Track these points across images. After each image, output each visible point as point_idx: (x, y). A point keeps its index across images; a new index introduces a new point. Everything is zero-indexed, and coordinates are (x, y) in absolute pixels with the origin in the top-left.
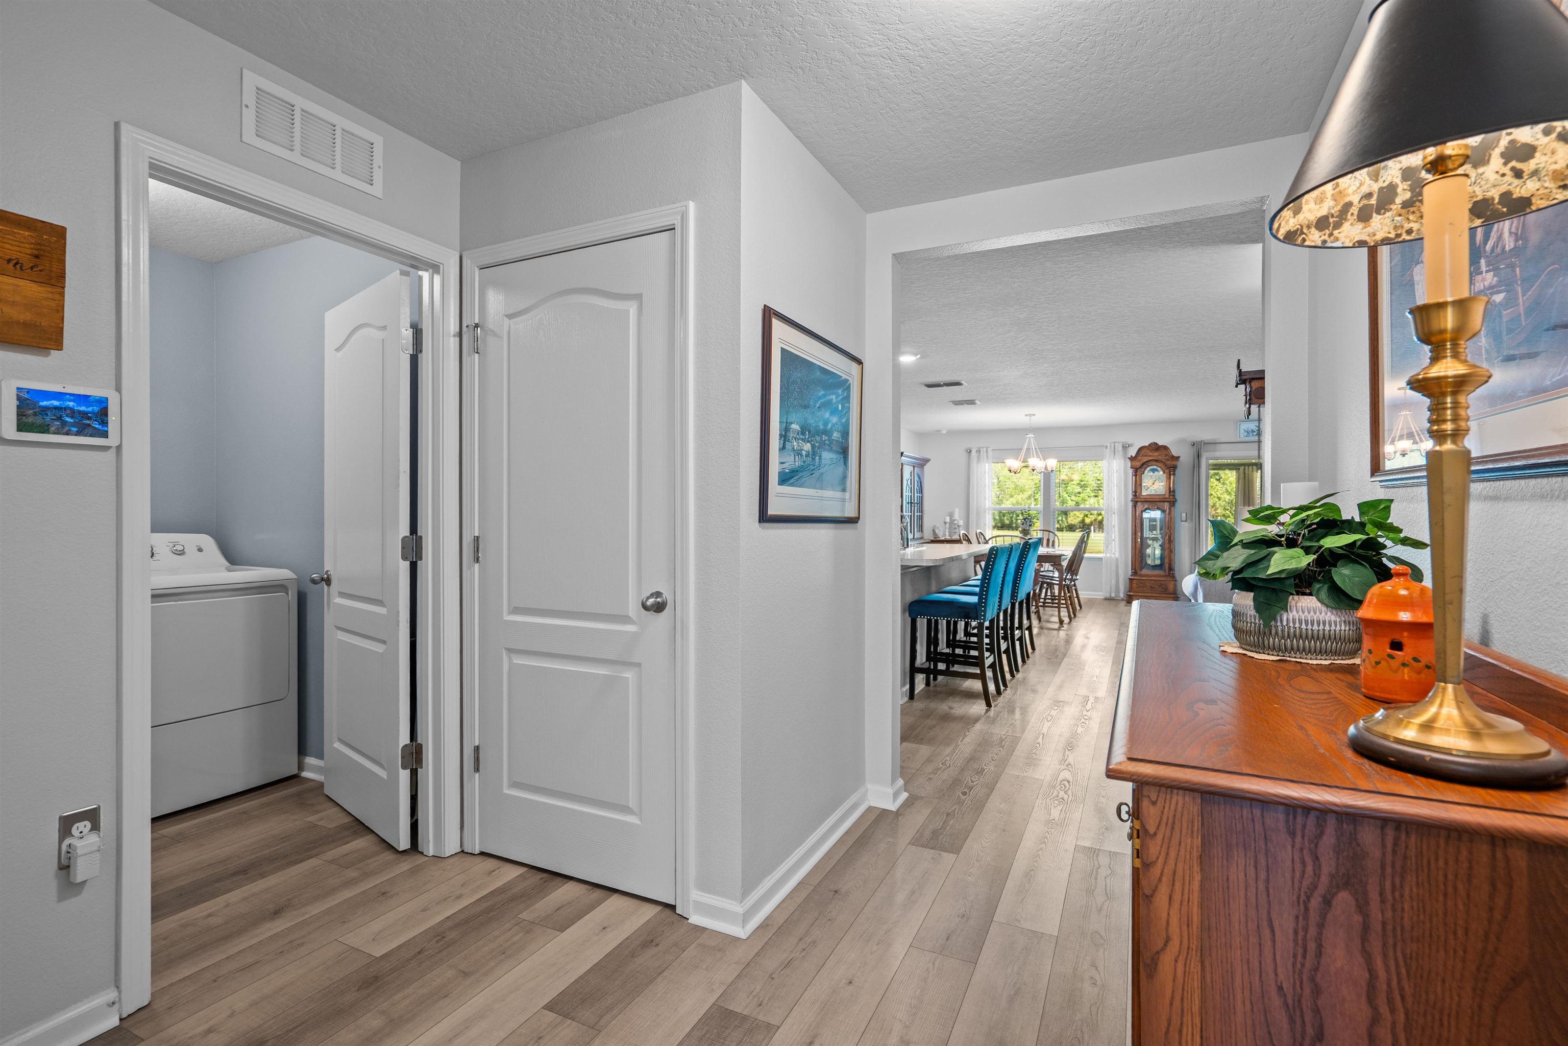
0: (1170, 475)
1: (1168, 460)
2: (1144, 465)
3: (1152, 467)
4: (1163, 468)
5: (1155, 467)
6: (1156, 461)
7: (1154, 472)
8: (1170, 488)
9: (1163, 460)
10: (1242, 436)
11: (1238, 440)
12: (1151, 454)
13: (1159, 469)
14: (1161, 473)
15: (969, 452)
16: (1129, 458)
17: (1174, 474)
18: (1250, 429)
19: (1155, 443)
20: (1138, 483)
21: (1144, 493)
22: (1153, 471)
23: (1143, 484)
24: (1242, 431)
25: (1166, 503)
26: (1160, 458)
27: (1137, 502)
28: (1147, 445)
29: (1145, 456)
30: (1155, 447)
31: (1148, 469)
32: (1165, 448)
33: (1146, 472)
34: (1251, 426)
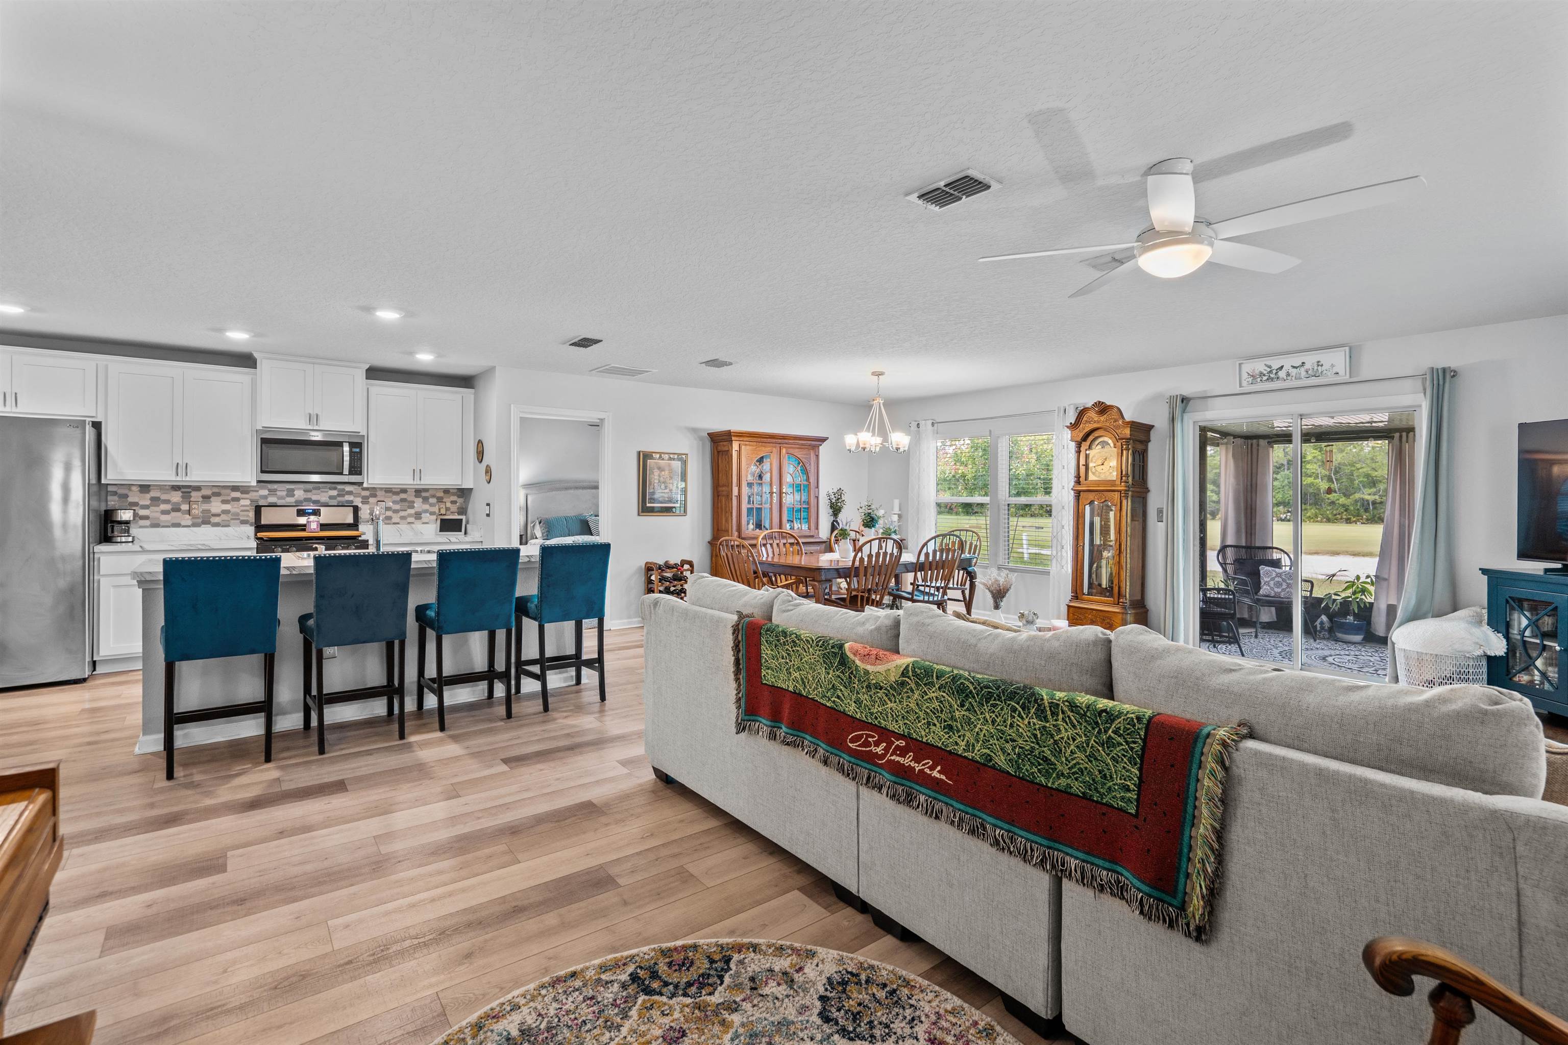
2: (1090, 435)
5: (1102, 439)
6: (1106, 429)
7: (1102, 446)
10: (1244, 383)
11: (1238, 390)
14: (1119, 448)
16: (1068, 427)
18: (1257, 372)
19: (1099, 402)
20: (1083, 461)
21: (1090, 477)
23: (1092, 465)
24: (1245, 376)
25: (1116, 493)
26: (1111, 425)
27: (1078, 491)
28: (1089, 404)
29: (1091, 421)
30: (1100, 408)
31: (1097, 442)
32: (1114, 409)
33: (1094, 445)
34: (1259, 366)
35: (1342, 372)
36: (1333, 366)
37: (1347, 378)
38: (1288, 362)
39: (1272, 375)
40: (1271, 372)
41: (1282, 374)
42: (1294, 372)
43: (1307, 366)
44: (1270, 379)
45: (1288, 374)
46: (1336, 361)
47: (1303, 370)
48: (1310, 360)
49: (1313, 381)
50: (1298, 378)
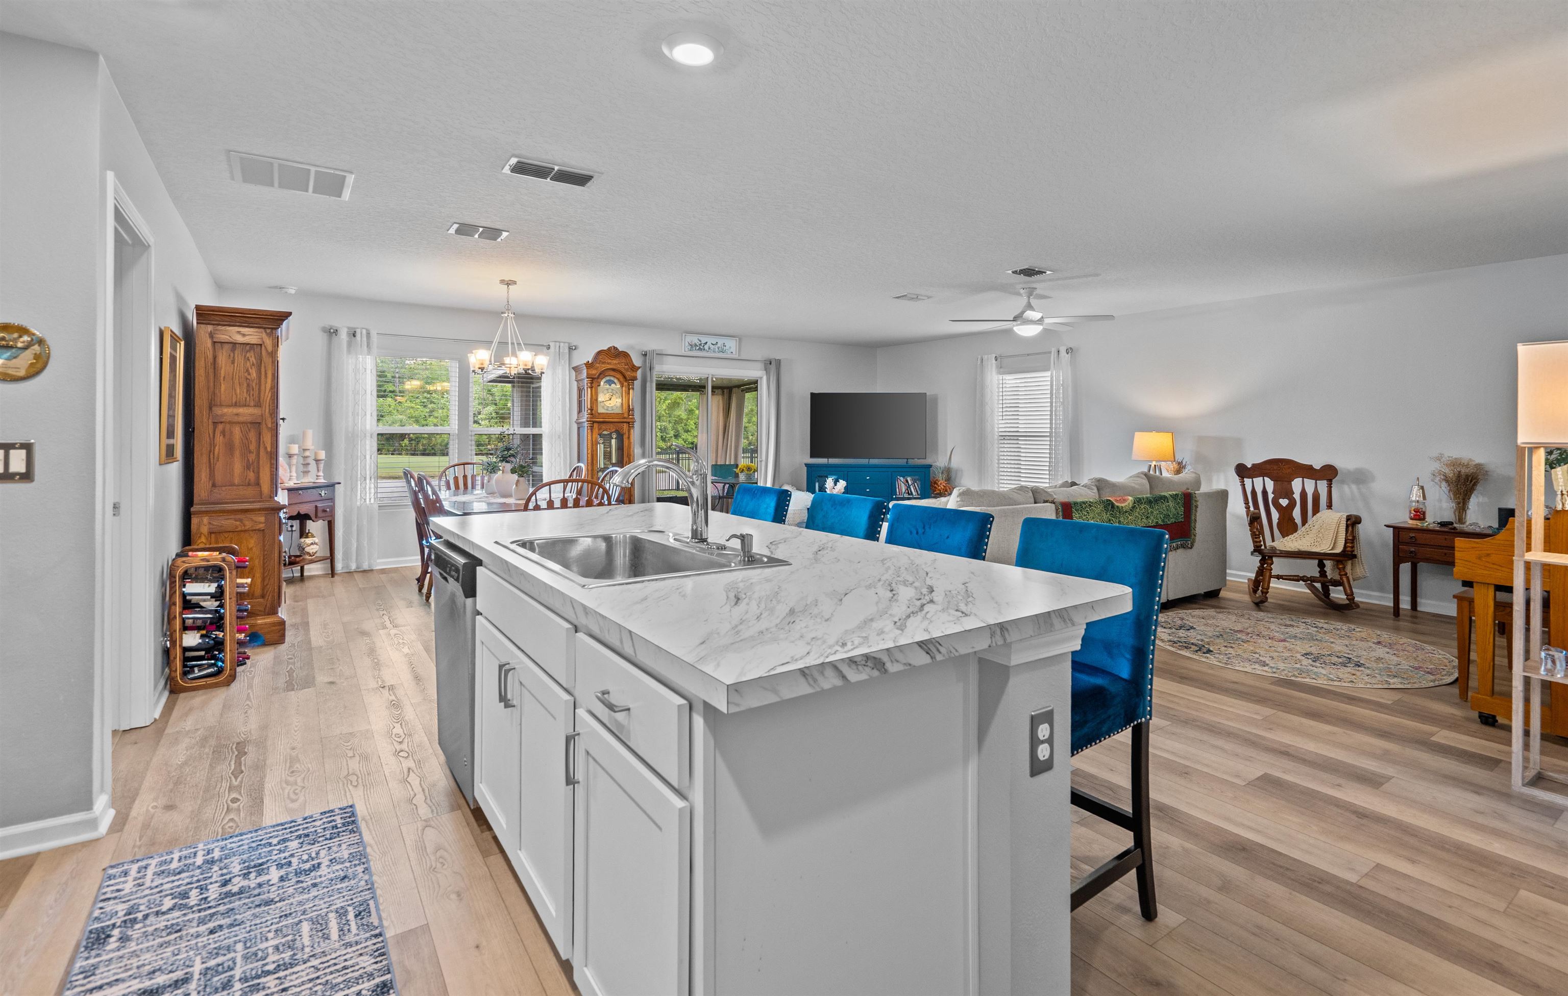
0: (629, 389)
1: (627, 370)
2: (602, 374)
3: (608, 378)
4: (622, 379)
5: (612, 379)
6: (613, 370)
7: (610, 385)
8: (629, 406)
9: (623, 371)
10: (686, 350)
11: (683, 353)
12: (609, 361)
13: (616, 381)
14: (619, 386)
15: (332, 333)
17: (633, 389)
18: (693, 343)
19: (614, 347)
20: (594, 397)
21: (601, 410)
22: (610, 382)
23: (600, 399)
24: (687, 344)
26: (619, 367)
27: (594, 422)
28: (605, 348)
29: (604, 363)
30: (614, 353)
31: (604, 380)
32: (625, 355)
33: (602, 383)
34: (695, 339)
35: (734, 353)
36: (730, 347)
37: (736, 356)
38: (711, 340)
39: (701, 347)
40: (700, 345)
41: (706, 347)
42: (712, 347)
43: (719, 345)
44: (700, 349)
45: (709, 349)
46: (731, 344)
47: (717, 346)
48: (721, 341)
49: (721, 355)
50: (714, 352)
